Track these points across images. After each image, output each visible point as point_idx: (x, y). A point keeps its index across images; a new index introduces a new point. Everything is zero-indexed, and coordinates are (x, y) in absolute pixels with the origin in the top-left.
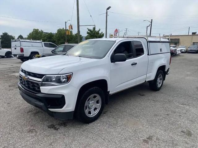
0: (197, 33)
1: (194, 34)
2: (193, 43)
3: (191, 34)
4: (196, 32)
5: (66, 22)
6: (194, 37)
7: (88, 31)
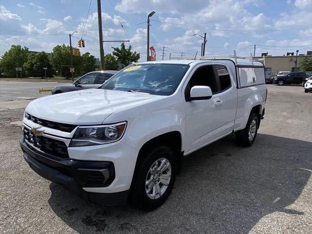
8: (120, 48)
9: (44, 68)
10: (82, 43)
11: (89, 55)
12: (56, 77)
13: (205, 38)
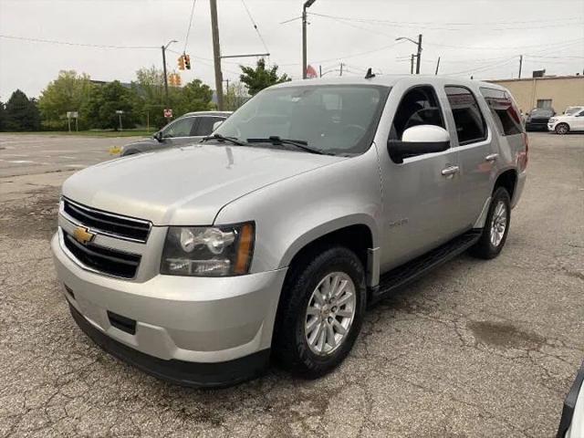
0: (546, 74)
1: (538, 74)
2: (539, 101)
3: (531, 76)
4: (544, 71)
5: (163, 49)
6: (541, 84)
7: (242, 72)
8: (255, 68)
9: (118, 112)
10: (185, 62)
11: (201, 85)
12: (139, 127)
13: (420, 44)
